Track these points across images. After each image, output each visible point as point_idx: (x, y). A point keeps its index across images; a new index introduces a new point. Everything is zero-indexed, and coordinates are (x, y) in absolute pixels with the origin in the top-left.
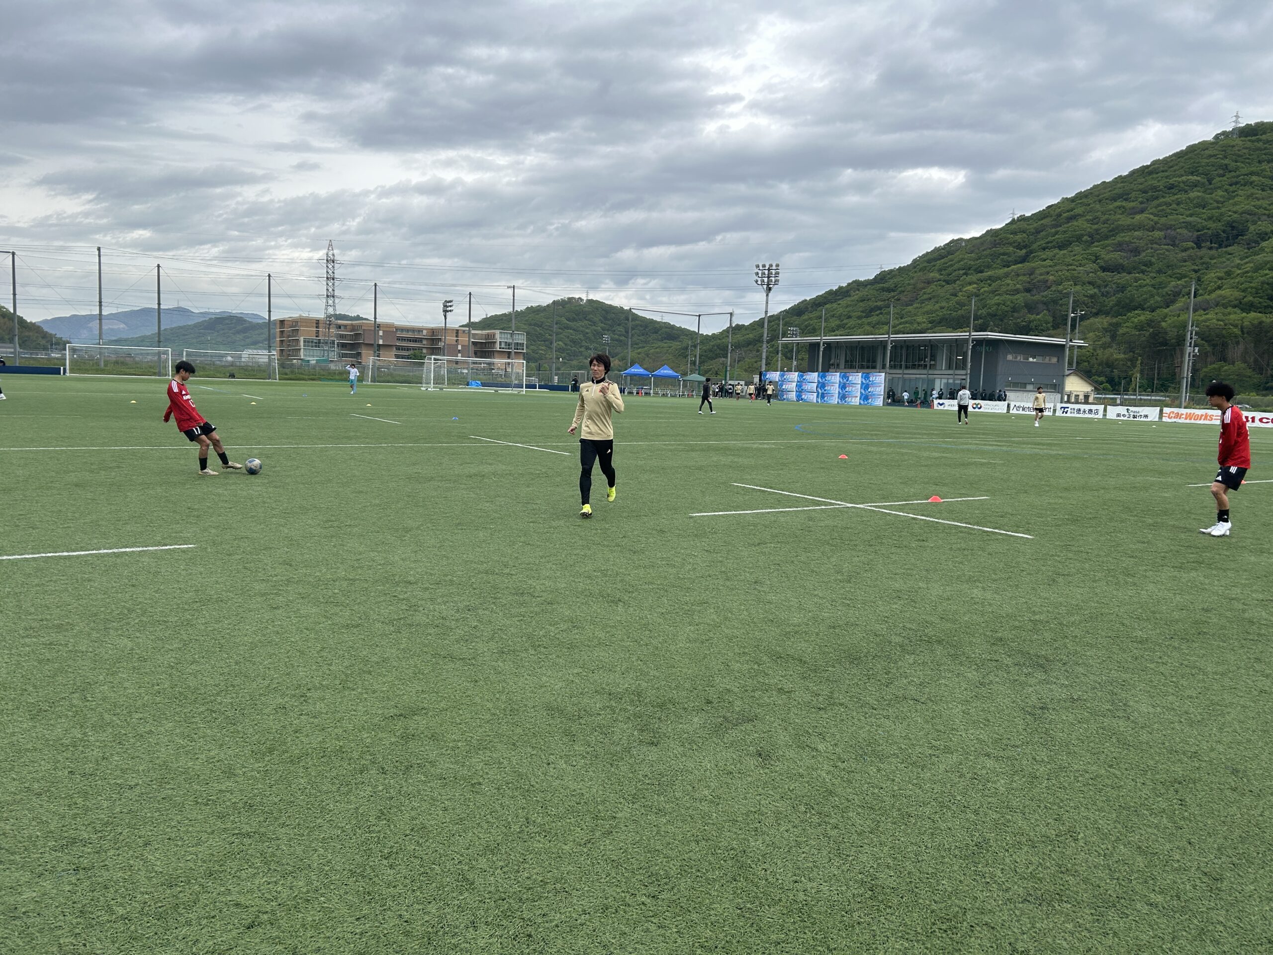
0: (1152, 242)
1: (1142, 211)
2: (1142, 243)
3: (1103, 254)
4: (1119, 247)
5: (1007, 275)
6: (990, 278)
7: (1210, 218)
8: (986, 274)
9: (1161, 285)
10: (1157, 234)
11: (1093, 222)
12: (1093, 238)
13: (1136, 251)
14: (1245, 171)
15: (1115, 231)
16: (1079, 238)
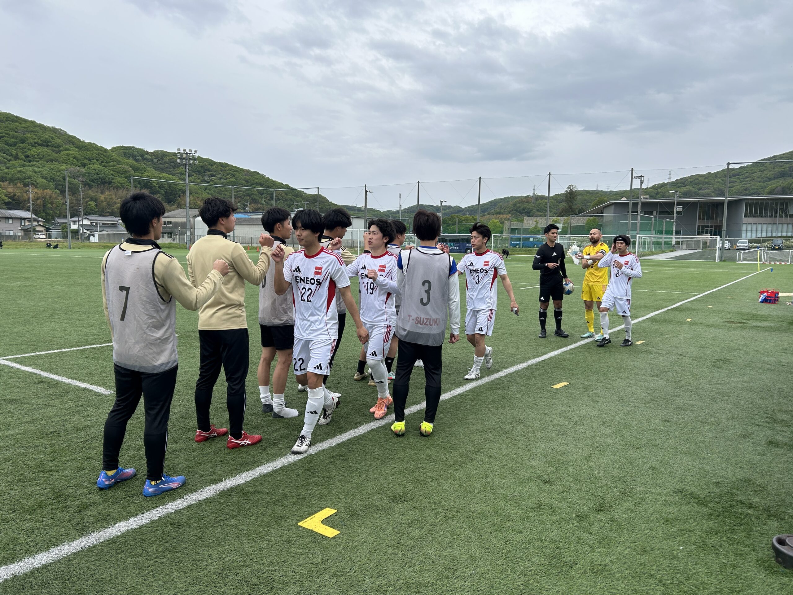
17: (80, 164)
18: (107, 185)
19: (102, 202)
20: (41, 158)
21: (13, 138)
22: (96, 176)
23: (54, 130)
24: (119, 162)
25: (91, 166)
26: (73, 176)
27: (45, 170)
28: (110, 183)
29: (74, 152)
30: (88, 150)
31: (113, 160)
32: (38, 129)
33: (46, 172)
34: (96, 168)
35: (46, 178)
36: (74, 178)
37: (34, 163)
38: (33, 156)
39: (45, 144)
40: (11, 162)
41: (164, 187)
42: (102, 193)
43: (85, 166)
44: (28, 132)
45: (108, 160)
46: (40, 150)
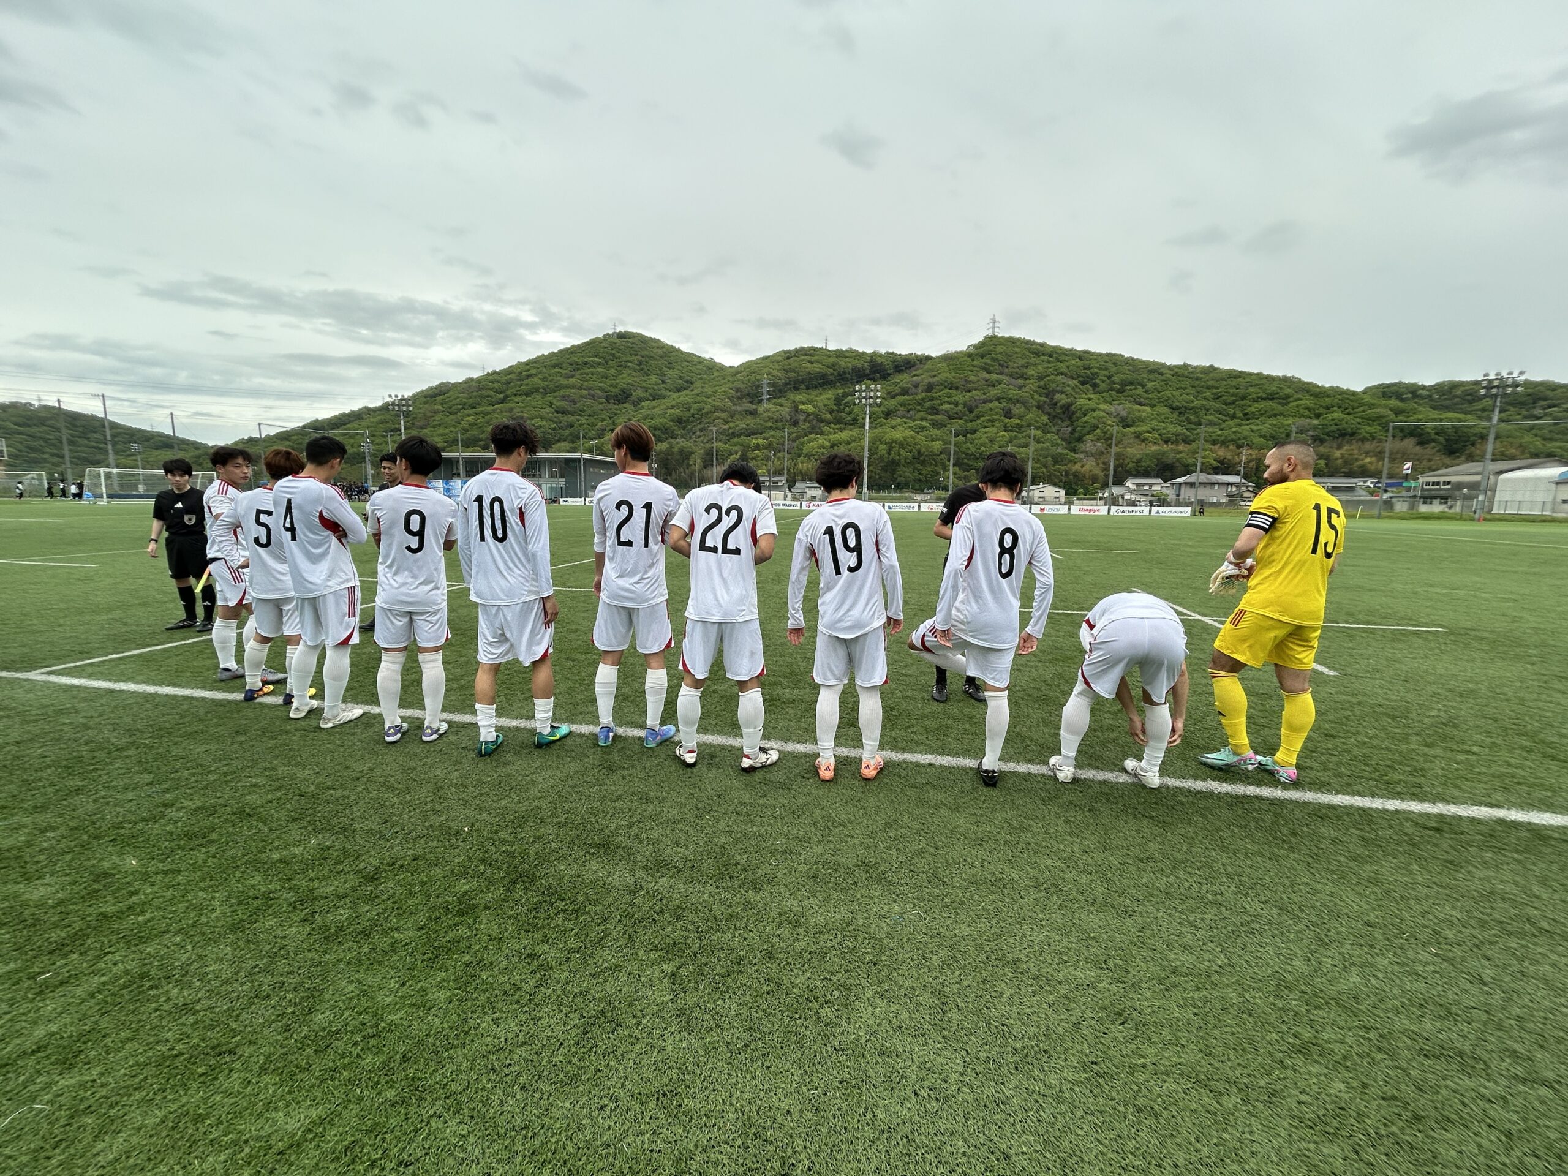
0: (582, 397)
1: (572, 377)
2: (575, 397)
3: (554, 401)
4: (564, 398)
5: (494, 411)
6: (482, 412)
7: (611, 386)
8: (480, 409)
9: (593, 425)
10: (584, 392)
11: (544, 379)
12: (546, 391)
13: (574, 402)
14: (624, 359)
15: (559, 387)
16: (537, 390)
17: (1313, 416)
18: (1347, 437)
19: (1337, 459)
20: (1262, 413)
21: (1232, 395)
22: (1334, 428)
23: (1285, 379)
24: (1372, 406)
25: (1328, 415)
26: (1302, 430)
27: (1267, 427)
28: (1353, 434)
29: (1308, 401)
30: (1328, 396)
31: (1362, 405)
32: (1265, 381)
33: (1267, 430)
34: (1335, 417)
35: (1264, 437)
37: (1254, 421)
38: (1253, 413)
39: (1271, 397)
40: (1227, 423)
41: (1445, 433)
42: (1339, 447)
43: (1320, 417)
44: (1250, 386)
45: (1356, 405)
46: (1262, 405)
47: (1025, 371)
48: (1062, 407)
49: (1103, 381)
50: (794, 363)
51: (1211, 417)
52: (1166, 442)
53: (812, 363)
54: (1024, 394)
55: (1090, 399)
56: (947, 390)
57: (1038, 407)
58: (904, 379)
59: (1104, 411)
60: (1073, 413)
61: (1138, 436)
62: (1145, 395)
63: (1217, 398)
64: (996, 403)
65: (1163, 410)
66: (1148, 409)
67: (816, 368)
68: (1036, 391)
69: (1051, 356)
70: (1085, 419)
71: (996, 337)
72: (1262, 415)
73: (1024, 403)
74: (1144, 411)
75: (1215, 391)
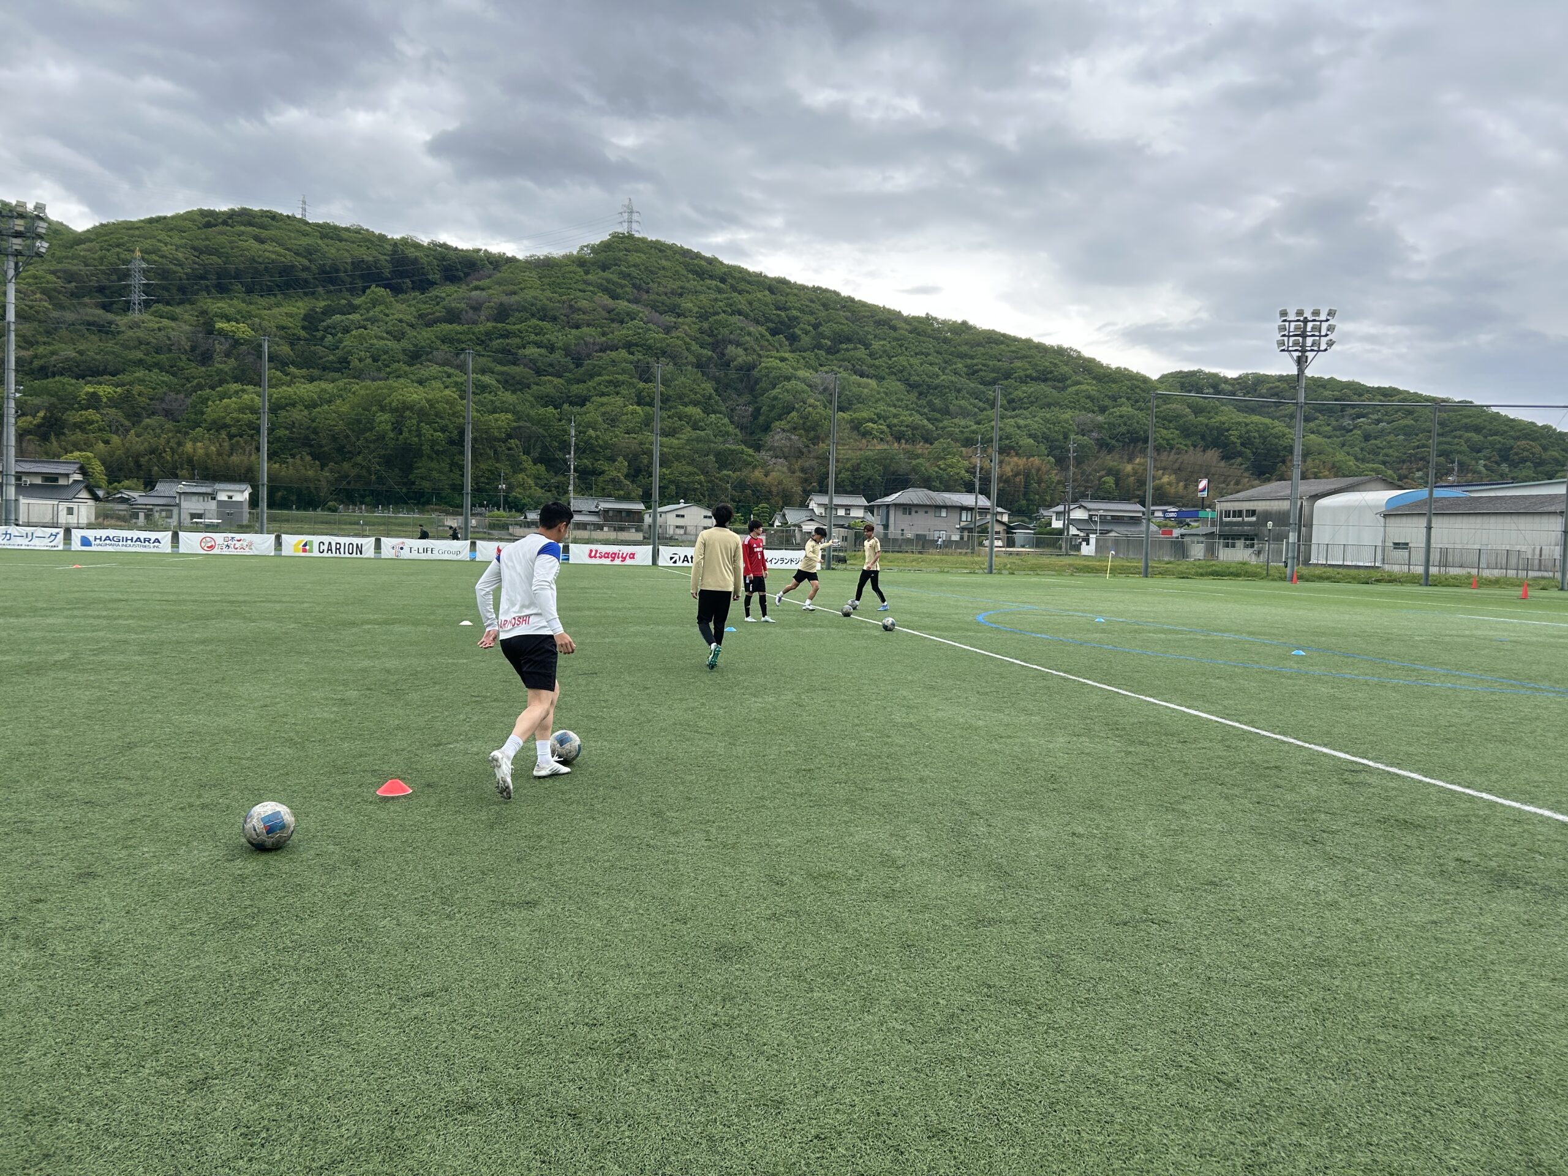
17: (1096, 409)
18: (1140, 445)
19: (1128, 476)
20: (1033, 401)
21: (993, 371)
22: (1123, 429)
23: (1060, 352)
24: (1166, 399)
25: (1115, 409)
26: (1083, 430)
27: (1036, 422)
28: (1146, 440)
29: (1089, 387)
30: (1114, 381)
31: (1157, 398)
32: (1033, 352)
33: (1036, 426)
34: (1123, 413)
35: (1035, 437)
36: (1083, 435)
37: (1021, 411)
38: (1020, 399)
39: (1043, 377)
40: (985, 413)
41: (1252, 444)
42: (1130, 459)
43: (1105, 411)
44: (1017, 358)
46: (1033, 388)
47: (677, 300)
48: (740, 369)
49: (807, 333)
50: (219, 237)
51: (962, 402)
52: (898, 439)
53: (262, 242)
54: (674, 340)
55: (783, 360)
56: (534, 321)
57: (699, 366)
58: (453, 295)
59: (803, 380)
60: (756, 382)
61: (856, 426)
62: (869, 360)
63: (972, 373)
64: (623, 353)
65: (894, 385)
66: (873, 383)
67: (271, 252)
68: (695, 339)
69: (723, 280)
70: (774, 392)
71: (631, 237)
72: (1032, 403)
73: (674, 358)
74: (867, 386)
75: (969, 361)
